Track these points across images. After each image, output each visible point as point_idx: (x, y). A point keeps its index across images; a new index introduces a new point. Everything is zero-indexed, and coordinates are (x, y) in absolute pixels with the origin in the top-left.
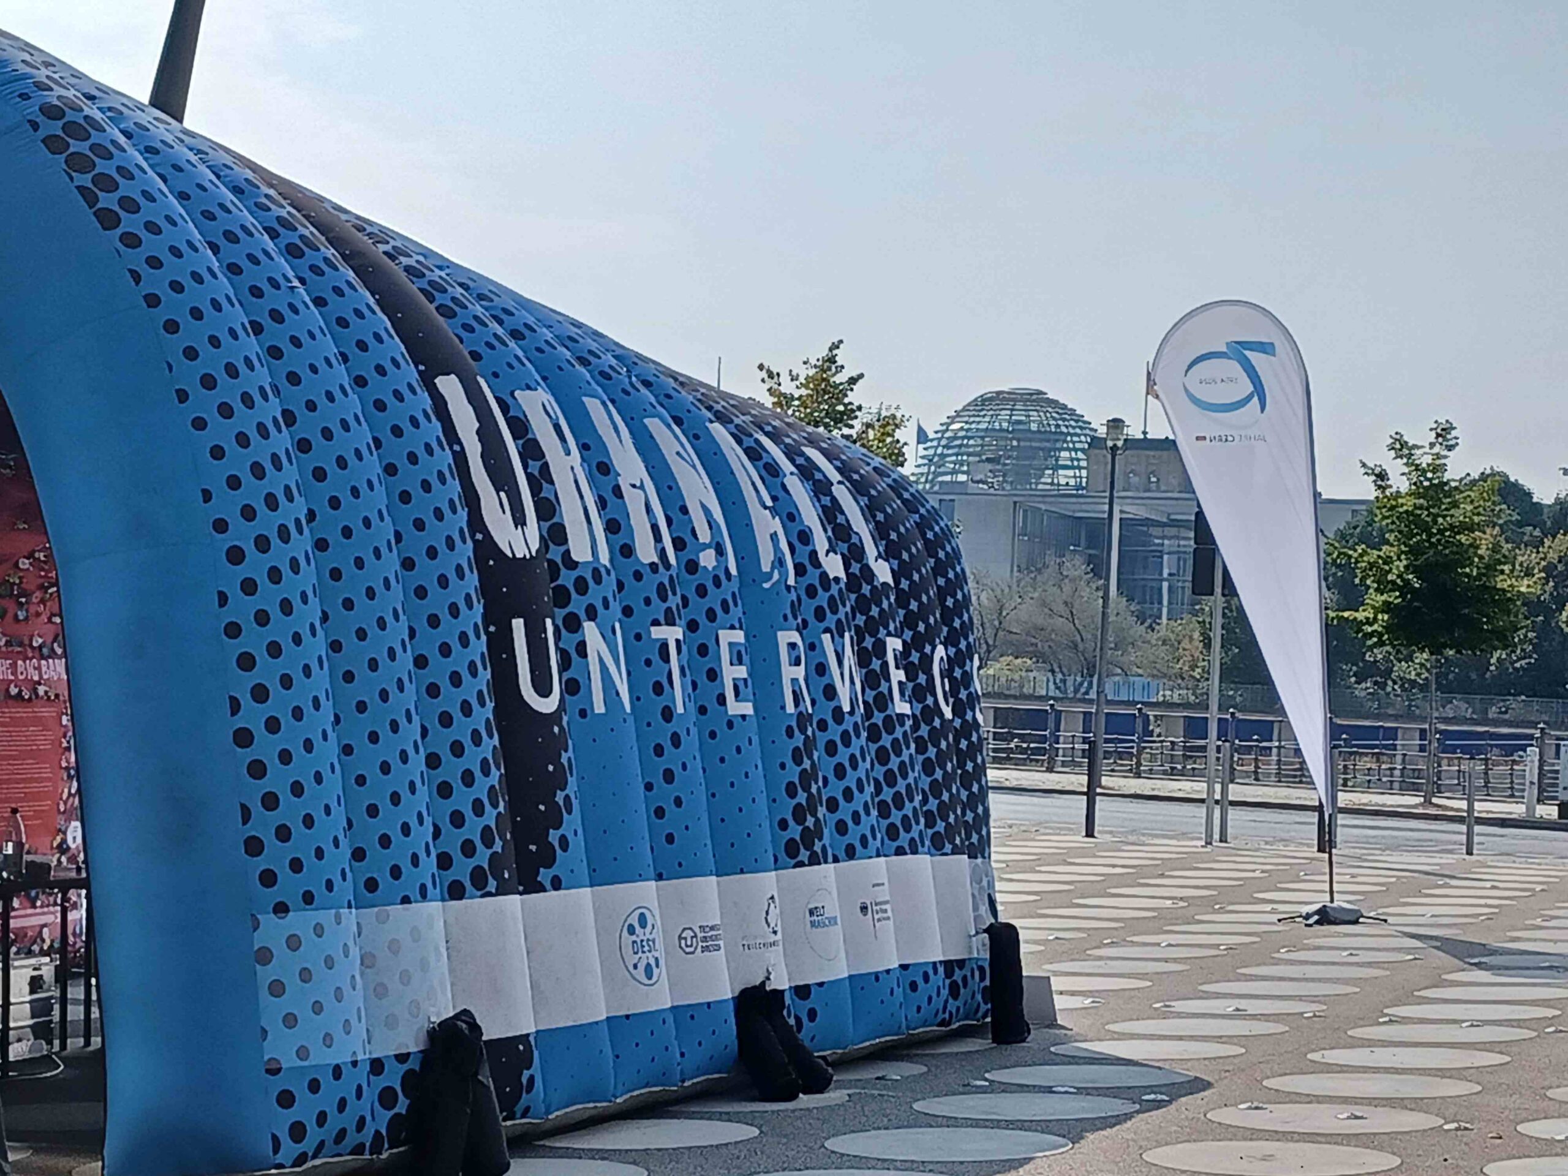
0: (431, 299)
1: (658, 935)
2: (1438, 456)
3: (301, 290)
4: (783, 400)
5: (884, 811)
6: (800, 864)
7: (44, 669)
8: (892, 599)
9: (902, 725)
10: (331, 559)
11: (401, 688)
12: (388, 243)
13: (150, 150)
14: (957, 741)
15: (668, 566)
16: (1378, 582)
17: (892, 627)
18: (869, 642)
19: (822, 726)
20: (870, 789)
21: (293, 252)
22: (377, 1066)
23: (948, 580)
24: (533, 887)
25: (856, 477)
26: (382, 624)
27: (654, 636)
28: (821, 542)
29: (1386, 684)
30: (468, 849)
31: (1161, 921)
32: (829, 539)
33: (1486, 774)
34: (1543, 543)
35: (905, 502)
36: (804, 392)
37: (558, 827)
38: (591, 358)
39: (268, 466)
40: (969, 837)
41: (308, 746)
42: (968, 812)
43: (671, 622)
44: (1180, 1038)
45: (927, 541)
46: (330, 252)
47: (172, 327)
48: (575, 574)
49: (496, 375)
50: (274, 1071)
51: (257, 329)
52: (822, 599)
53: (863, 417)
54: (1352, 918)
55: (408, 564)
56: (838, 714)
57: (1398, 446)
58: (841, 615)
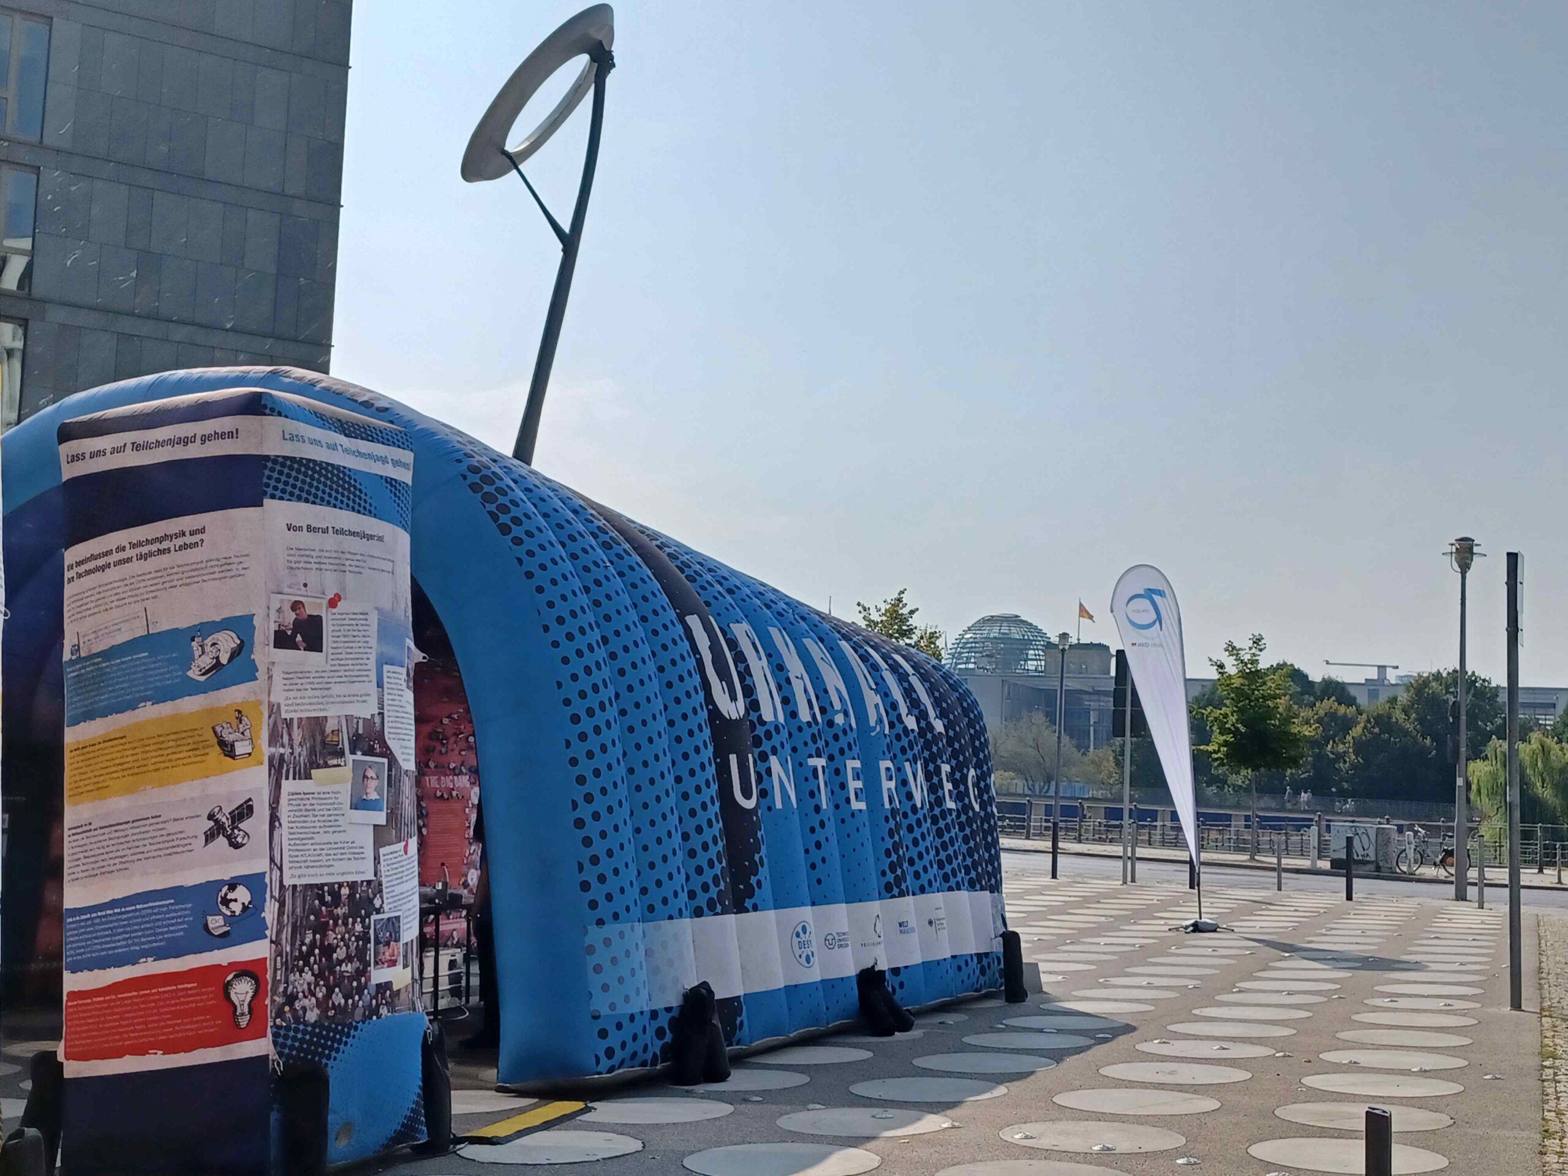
0: (683, 572)
1: (813, 938)
2: (1254, 655)
3: (611, 568)
4: (872, 624)
5: (941, 865)
6: (893, 897)
7: (456, 781)
8: (944, 741)
9: (951, 815)
10: (628, 720)
11: (668, 795)
12: (657, 540)
13: (528, 490)
14: (982, 824)
15: (817, 723)
16: (1220, 729)
17: (944, 759)
18: (931, 767)
19: (905, 815)
20: (933, 853)
21: (606, 546)
22: (654, 1014)
23: (976, 731)
24: (741, 909)
25: (922, 671)
26: (657, 758)
27: (810, 764)
28: (903, 709)
29: (1224, 787)
30: (705, 888)
31: (1098, 930)
32: (908, 707)
33: (1287, 842)
34: (1315, 704)
35: (950, 685)
36: (884, 618)
37: (755, 875)
38: (773, 605)
39: (594, 668)
40: (989, 880)
41: (616, 828)
42: (989, 866)
43: (819, 756)
44: (1116, 1000)
45: (963, 708)
46: (627, 546)
47: (540, 590)
48: (764, 729)
49: (719, 615)
50: (596, 1017)
51: (587, 590)
52: (905, 742)
53: (918, 633)
54: (1213, 929)
55: (671, 723)
56: (914, 809)
57: (1230, 649)
58: (916, 751)
